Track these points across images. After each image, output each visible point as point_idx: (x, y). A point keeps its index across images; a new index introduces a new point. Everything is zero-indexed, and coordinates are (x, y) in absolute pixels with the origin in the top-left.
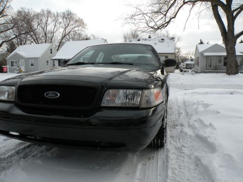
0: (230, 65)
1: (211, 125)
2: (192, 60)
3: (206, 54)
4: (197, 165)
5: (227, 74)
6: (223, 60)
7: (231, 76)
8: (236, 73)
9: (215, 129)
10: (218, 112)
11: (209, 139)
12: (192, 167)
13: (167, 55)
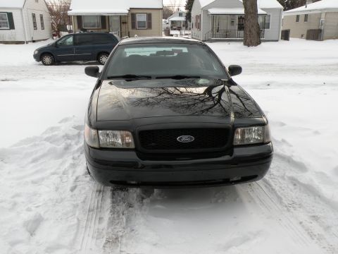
0: (250, 31)
1: (283, 141)
2: (181, 15)
3: (213, 11)
4: (295, 185)
5: (245, 44)
6: (237, 22)
7: (251, 47)
8: (258, 43)
9: (291, 146)
10: (283, 124)
11: (294, 159)
12: (291, 187)
13: (149, 12)
